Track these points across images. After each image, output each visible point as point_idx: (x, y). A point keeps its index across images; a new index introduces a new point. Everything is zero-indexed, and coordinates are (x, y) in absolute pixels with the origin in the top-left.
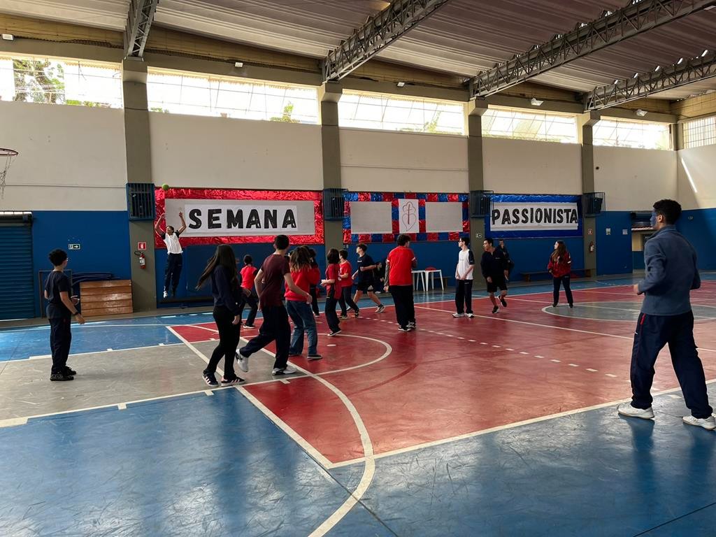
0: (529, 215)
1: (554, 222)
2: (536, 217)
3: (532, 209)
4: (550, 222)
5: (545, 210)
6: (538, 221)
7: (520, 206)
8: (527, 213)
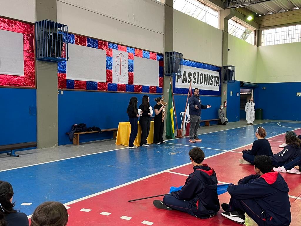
0: (196, 77)
1: (209, 85)
2: (200, 79)
3: (198, 73)
4: (207, 84)
5: (205, 74)
6: (201, 83)
7: (192, 70)
8: (196, 76)
